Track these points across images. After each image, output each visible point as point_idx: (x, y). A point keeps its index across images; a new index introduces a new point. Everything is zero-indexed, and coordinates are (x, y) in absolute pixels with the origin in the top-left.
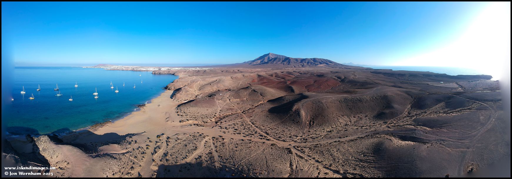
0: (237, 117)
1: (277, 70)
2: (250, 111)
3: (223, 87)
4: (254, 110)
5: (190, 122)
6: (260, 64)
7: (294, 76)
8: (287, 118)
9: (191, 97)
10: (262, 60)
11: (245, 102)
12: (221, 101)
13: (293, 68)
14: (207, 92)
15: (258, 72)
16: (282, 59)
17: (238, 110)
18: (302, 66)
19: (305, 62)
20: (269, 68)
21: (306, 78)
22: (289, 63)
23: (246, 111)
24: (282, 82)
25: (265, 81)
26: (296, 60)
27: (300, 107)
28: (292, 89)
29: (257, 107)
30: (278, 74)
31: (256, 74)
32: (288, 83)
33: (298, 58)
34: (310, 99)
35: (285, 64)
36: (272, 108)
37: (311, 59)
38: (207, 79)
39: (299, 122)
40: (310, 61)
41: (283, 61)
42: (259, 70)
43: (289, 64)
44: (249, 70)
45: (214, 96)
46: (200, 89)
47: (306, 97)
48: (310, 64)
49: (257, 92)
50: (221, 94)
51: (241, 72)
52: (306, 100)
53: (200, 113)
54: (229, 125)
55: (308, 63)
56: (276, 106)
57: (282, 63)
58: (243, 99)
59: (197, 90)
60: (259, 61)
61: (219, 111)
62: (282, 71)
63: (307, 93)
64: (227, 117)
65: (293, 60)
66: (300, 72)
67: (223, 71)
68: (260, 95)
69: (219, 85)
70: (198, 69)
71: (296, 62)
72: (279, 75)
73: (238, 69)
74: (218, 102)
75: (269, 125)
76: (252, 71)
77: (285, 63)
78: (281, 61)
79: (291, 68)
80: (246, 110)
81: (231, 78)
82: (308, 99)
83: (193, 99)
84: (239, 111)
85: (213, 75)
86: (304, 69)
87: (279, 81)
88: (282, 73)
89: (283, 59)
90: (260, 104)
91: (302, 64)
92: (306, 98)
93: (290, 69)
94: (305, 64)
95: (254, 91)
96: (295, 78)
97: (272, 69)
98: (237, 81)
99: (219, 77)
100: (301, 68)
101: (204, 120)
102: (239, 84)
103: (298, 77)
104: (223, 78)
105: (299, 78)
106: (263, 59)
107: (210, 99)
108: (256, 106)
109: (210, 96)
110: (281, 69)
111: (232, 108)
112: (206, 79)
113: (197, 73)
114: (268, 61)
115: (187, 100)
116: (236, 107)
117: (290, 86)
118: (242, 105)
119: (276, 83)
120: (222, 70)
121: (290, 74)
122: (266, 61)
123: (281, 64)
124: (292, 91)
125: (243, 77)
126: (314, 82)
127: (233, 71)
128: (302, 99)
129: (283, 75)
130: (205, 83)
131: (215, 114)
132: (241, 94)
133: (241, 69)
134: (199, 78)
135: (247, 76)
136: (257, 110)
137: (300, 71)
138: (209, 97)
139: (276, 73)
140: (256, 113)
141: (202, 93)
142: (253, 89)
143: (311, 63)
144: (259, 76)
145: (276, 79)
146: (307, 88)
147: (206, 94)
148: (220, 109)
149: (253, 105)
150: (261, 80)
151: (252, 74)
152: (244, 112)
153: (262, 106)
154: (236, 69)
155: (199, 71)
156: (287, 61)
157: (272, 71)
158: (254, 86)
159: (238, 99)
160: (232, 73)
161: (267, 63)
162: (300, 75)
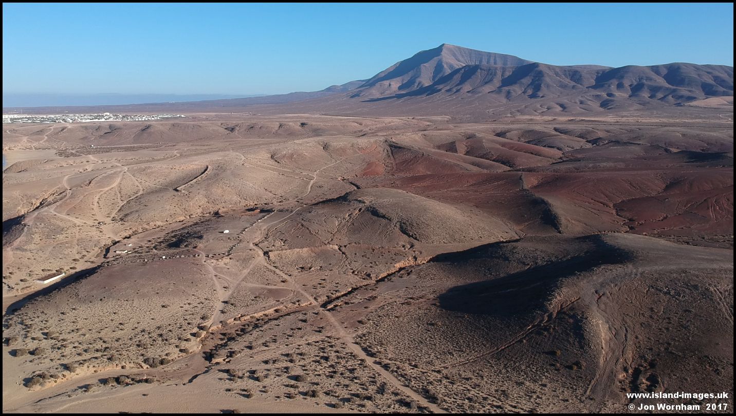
0: (300, 324)
1: (476, 121)
2: (358, 298)
3: (235, 198)
4: (374, 293)
5: (83, 373)
6: (399, 97)
7: (558, 154)
8: (521, 341)
9: (77, 257)
10: (406, 78)
11: (333, 262)
12: (226, 260)
13: (556, 114)
14: (158, 223)
15: (390, 132)
16: (504, 70)
17: (305, 294)
18: (604, 104)
19: (620, 86)
20: (441, 114)
21: (622, 165)
22: (537, 88)
23: (338, 298)
24: (497, 178)
25: (421, 170)
26: (574, 74)
27: (587, 300)
28: (550, 210)
29: (387, 284)
30: (480, 141)
31: (382, 139)
32: (530, 182)
33: (585, 67)
34: (640, 270)
35: (513, 94)
36: (451, 290)
37: (655, 69)
38: (156, 166)
39: (578, 364)
40: (650, 79)
41: (507, 82)
42: (395, 121)
43: (533, 96)
44: (352, 123)
45: (195, 242)
46: (126, 215)
47: (619, 256)
48: (645, 94)
49: (384, 217)
50: (227, 231)
51: (317, 132)
52: (618, 270)
53: (128, 328)
54: (266, 362)
55: (636, 89)
56: (471, 284)
57: (499, 91)
58: (323, 247)
59: (108, 220)
60: (395, 84)
61: (219, 306)
62: (500, 127)
63: (625, 239)
64: (256, 326)
65: (557, 74)
66: (589, 132)
67: (232, 130)
68: (397, 230)
69: (217, 191)
70: (108, 118)
71: (573, 83)
72: (486, 144)
73: (304, 116)
74: (215, 268)
75: (437, 362)
76: (360, 128)
77: (517, 90)
78: (497, 82)
79: (542, 114)
80: (338, 294)
81: (272, 157)
82: (630, 268)
83: (89, 266)
84: (308, 301)
85: (184, 147)
86: (610, 118)
87: (485, 171)
88: (498, 135)
89: (508, 74)
90: (401, 269)
91: (604, 95)
92: (621, 262)
93: (538, 118)
94: (620, 95)
95: (374, 212)
96: (562, 161)
97: (453, 120)
98: (297, 171)
99: (216, 157)
100: (598, 114)
101: (151, 353)
102: (308, 183)
103: (579, 156)
104: (235, 157)
105: (582, 163)
106: (411, 74)
107: (173, 255)
108: (382, 280)
109: (176, 245)
110: (495, 119)
111: (277, 290)
112: (152, 165)
113: (103, 141)
114: (435, 84)
115: (59, 272)
116: (293, 284)
117: (538, 195)
118: (321, 272)
119: (472, 182)
120: (232, 123)
121: (538, 142)
122: (427, 82)
123: (494, 95)
124: (550, 220)
125: (324, 153)
126: (667, 188)
127: (281, 126)
128: (598, 264)
129: (503, 145)
130: (150, 183)
131: (203, 318)
132: (314, 227)
133: (315, 118)
134: (113, 160)
135: (343, 150)
136: (385, 294)
137: (590, 127)
138: (171, 246)
139: (470, 137)
140: (382, 308)
141: (135, 233)
142: (367, 203)
143: (654, 90)
144: (395, 148)
145: (473, 164)
146: (628, 215)
147: (156, 233)
148: (223, 295)
149: (369, 275)
150: (405, 165)
151: (363, 142)
152: (330, 302)
153: (405, 278)
154: (292, 120)
155: (112, 129)
156: (527, 80)
157: (451, 126)
158: (371, 190)
159: (305, 249)
160: (276, 134)
161: (430, 90)
162: (589, 146)
